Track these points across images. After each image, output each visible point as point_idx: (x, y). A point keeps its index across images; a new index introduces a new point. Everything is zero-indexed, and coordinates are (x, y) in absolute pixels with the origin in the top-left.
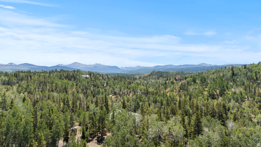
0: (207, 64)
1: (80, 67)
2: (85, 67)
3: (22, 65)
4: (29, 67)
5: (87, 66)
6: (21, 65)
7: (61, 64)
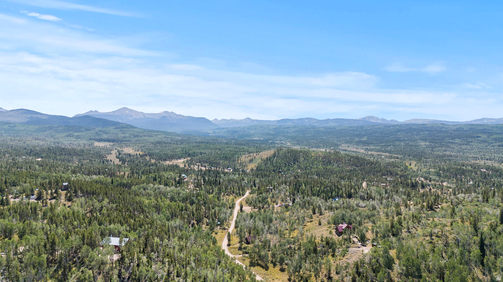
0: (377, 118)
1: (132, 117)
2: (142, 117)
3: (14, 112)
4: (29, 116)
5: (147, 116)
6: (12, 113)
7: (96, 111)
